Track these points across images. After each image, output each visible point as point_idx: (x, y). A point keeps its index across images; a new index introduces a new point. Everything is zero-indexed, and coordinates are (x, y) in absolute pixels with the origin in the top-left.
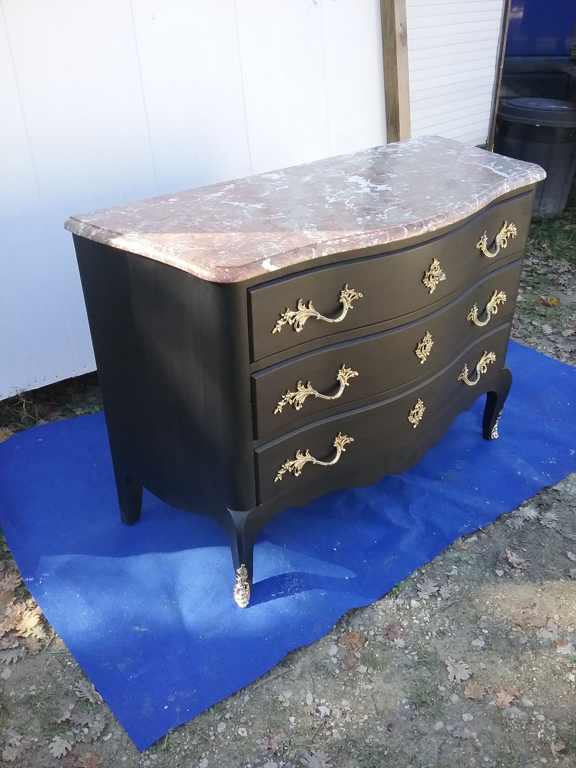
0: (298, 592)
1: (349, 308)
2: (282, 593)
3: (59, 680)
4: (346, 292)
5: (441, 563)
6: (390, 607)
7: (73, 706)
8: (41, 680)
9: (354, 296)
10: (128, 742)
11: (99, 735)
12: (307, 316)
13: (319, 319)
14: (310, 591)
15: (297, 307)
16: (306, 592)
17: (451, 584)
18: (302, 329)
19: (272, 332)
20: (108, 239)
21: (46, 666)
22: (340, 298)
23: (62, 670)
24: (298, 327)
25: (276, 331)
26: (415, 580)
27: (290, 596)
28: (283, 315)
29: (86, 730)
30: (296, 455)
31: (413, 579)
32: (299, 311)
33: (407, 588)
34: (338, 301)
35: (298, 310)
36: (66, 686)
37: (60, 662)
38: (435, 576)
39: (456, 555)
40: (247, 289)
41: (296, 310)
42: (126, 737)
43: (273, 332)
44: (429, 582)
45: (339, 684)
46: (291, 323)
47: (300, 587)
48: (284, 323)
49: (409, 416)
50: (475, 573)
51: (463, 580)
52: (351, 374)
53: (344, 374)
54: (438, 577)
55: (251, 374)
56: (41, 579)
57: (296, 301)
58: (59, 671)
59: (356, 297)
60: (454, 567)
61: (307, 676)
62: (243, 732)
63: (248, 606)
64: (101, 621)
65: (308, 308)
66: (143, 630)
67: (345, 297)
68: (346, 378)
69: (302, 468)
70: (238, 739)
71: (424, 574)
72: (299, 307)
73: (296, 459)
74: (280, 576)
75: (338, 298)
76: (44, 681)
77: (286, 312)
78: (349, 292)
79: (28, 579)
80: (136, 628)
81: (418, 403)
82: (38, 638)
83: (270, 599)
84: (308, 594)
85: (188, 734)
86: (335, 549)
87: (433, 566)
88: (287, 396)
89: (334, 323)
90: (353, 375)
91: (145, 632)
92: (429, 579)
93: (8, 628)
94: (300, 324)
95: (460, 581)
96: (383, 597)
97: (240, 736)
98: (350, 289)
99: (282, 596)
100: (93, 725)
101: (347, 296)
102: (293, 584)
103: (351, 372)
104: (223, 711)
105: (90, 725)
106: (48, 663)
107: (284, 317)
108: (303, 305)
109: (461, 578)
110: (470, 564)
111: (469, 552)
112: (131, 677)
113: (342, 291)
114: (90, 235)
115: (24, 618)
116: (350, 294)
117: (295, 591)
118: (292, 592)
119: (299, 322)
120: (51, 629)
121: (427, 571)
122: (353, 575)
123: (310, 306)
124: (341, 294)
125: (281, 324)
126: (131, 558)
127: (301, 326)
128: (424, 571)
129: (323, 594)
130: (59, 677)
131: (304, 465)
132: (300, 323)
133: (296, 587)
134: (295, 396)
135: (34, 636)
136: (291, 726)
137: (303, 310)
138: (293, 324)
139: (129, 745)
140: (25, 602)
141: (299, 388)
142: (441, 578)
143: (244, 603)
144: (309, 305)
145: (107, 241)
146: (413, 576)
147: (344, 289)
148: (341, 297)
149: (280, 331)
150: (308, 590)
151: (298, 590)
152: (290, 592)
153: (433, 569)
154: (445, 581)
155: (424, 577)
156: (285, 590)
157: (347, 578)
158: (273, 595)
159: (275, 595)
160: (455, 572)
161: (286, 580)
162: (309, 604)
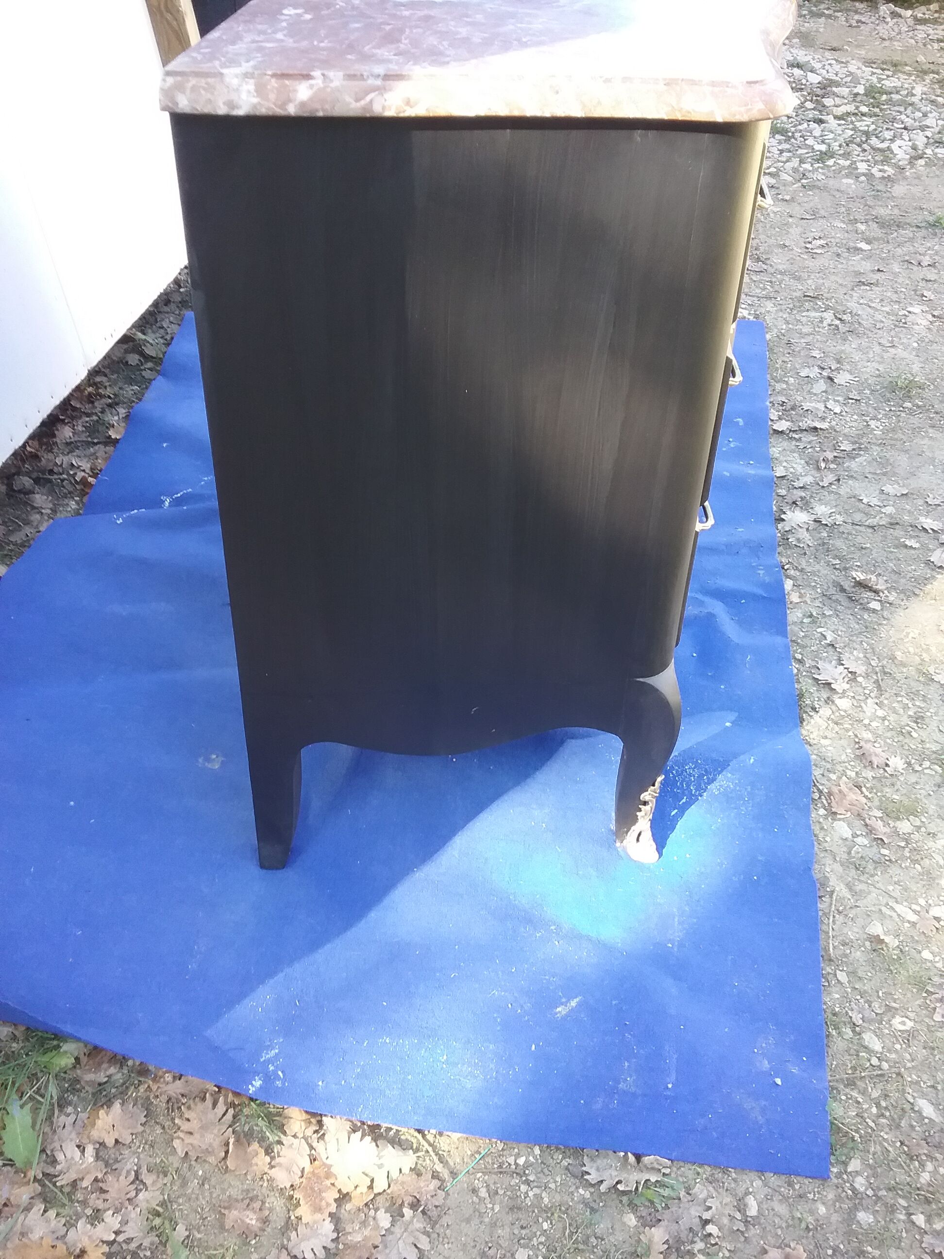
0: (711, 781)
2: (684, 800)
3: (546, 1200)
5: (802, 634)
6: (824, 727)
7: (632, 1216)
8: (516, 1232)
10: (790, 1184)
11: (738, 1216)
14: (730, 768)
16: (724, 773)
17: (845, 652)
20: (368, 98)
21: (488, 1200)
23: (528, 1183)
26: (805, 673)
27: (701, 796)
29: (711, 1228)
31: (799, 674)
33: (811, 690)
36: (573, 1199)
37: (501, 1173)
38: (818, 654)
39: (800, 614)
42: (774, 1180)
44: (823, 666)
45: (906, 866)
47: (708, 773)
50: (849, 623)
54: (822, 653)
56: (271, 1068)
58: (524, 1188)
60: (820, 630)
61: (860, 887)
62: (903, 1023)
63: (660, 850)
64: (491, 1047)
66: (573, 1003)
70: (909, 1037)
71: (802, 659)
76: (522, 1228)
79: (253, 1086)
80: (559, 1009)
82: (406, 1170)
83: (674, 821)
84: (729, 775)
85: (847, 1090)
87: (798, 643)
91: (579, 1004)
92: (819, 663)
93: (328, 1205)
95: (849, 642)
96: (802, 721)
97: (906, 1031)
99: (688, 805)
100: (710, 1212)
102: (690, 775)
104: (838, 1020)
105: (706, 1216)
106: (483, 1193)
109: (846, 639)
110: (830, 616)
111: (807, 601)
112: (670, 1086)
114: (290, 100)
115: (328, 1162)
117: (705, 784)
118: (701, 789)
120: (403, 1137)
121: (802, 655)
122: (733, 716)
126: (373, 915)
128: (798, 657)
129: (752, 761)
130: (538, 1197)
133: (701, 776)
135: (395, 1174)
136: (937, 965)
139: (797, 1187)
140: (285, 1133)
142: (827, 652)
145: (363, 103)
146: (795, 671)
150: (725, 768)
151: (708, 778)
152: (696, 790)
153: (803, 647)
154: (836, 654)
155: (809, 663)
156: (686, 792)
157: (728, 724)
158: (673, 813)
159: (676, 811)
160: (831, 635)
161: (674, 777)
162: (746, 789)
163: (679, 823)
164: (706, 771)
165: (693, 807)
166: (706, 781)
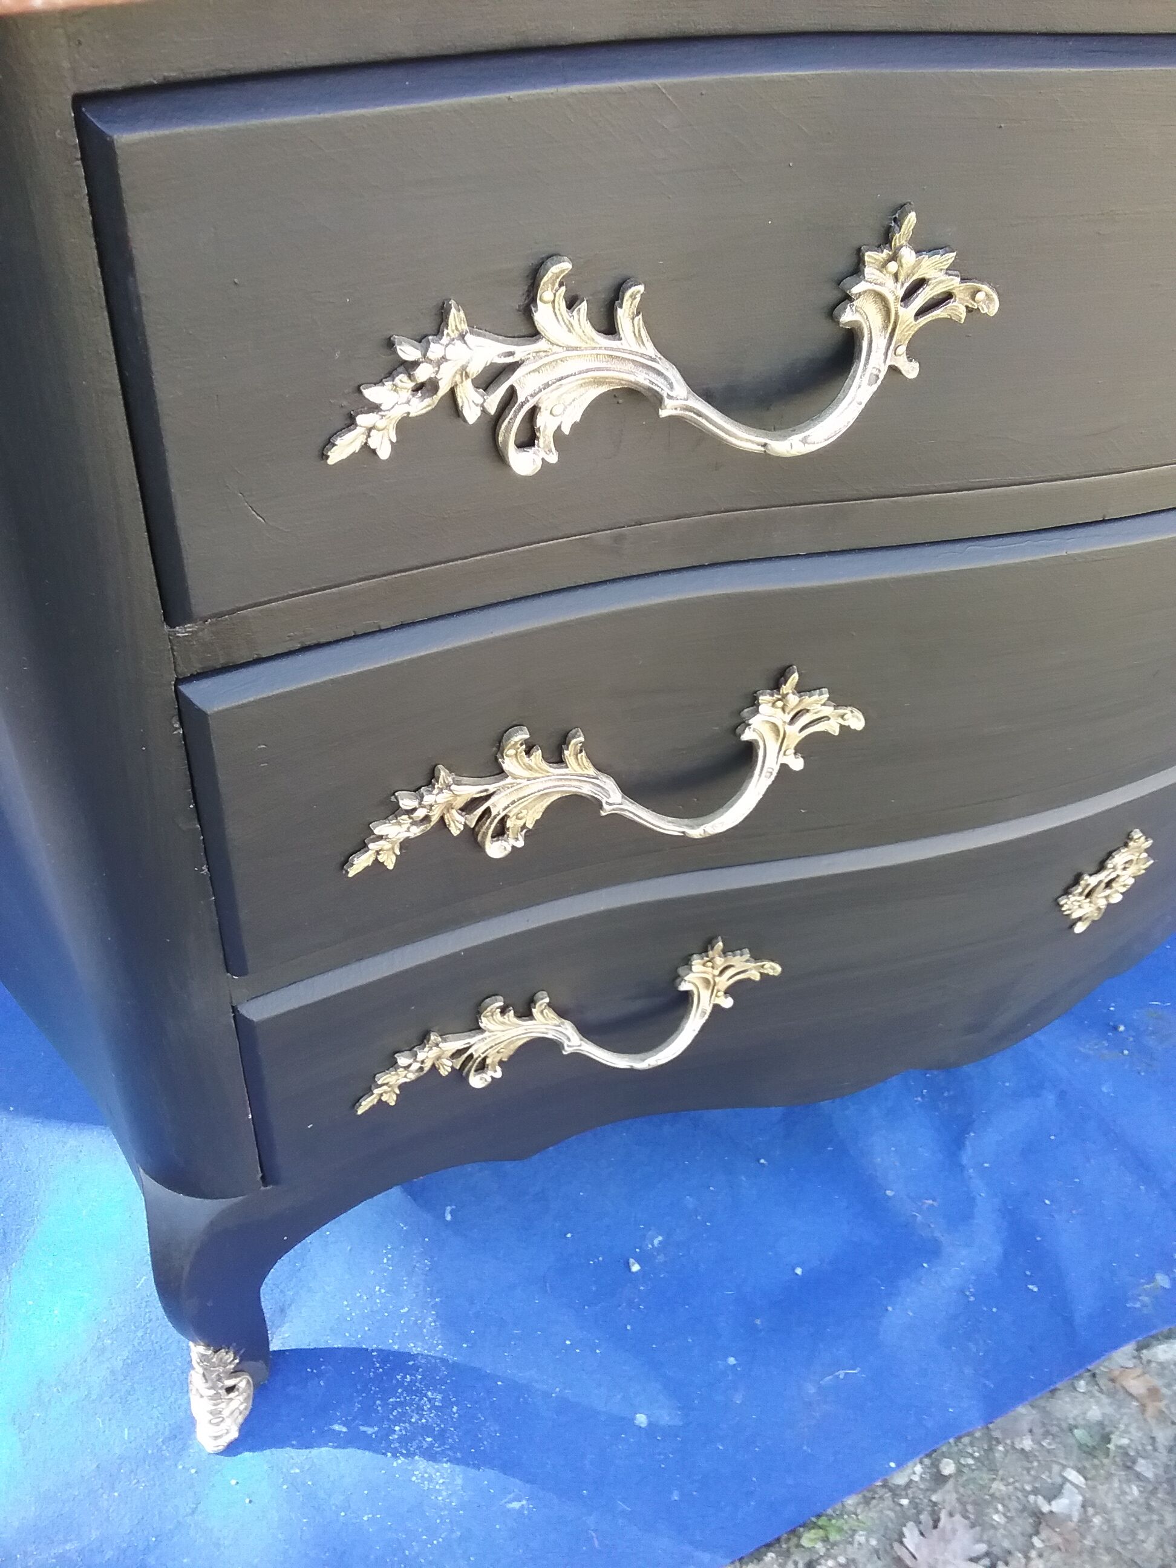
0: (430, 1456)
1: (893, 370)
2: (370, 1431)
4: (893, 266)
5: (1027, 1443)
9: (948, 296)
12: (599, 382)
13: (671, 418)
14: (472, 1472)
15: (527, 312)
16: (458, 1468)
17: (1040, 1556)
18: (553, 458)
19: (324, 457)
22: (847, 298)
24: (528, 440)
25: (356, 447)
26: (905, 1502)
27: (394, 1456)
28: (407, 351)
30: (479, 1013)
31: (896, 1492)
32: (541, 345)
33: (860, 1537)
34: (832, 312)
35: (534, 334)
38: (988, 1503)
39: (1095, 1413)
40: (80, 100)
41: (524, 330)
43: (337, 454)
44: (954, 1531)
46: (471, 415)
47: (441, 1437)
48: (419, 406)
49: (1067, 892)
50: (1146, 1526)
51: (1092, 1551)
52: (827, 718)
53: (788, 718)
54: (997, 1511)
55: (179, 681)
57: (522, 264)
59: (956, 310)
60: (1072, 1475)
63: (232, 1449)
65: (610, 329)
67: (881, 298)
68: (795, 735)
69: (511, 1058)
71: (944, 1479)
72: (543, 316)
73: (478, 1029)
74: (386, 1356)
75: (836, 295)
77: (438, 332)
78: (917, 265)
81: (1126, 845)
83: (324, 1438)
84: (459, 1481)
86: (636, 1268)
87: (991, 1449)
88: (428, 799)
89: (765, 458)
90: (832, 727)
92: (958, 1517)
94: (546, 424)
95: (1080, 1553)
98: (924, 247)
99: (366, 1443)
101: (894, 291)
102: (420, 1409)
103: (828, 710)
107: (415, 364)
108: (571, 303)
109: (1088, 1542)
110: (1139, 1476)
111: (1151, 1410)
113: (870, 256)
116: (921, 283)
117: (420, 1447)
118: (407, 1447)
119: (533, 412)
121: (959, 1472)
122: (667, 1417)
123: (624, 315)
124: (857, 270)
125: (398, 413)
127: (546, 437)
128: (948, 1467)
129: (516, 1505)
131: (521, 1047)
132: (541, 421)
133: (427, 1430)
134: (488, 797)
137: (572, 340)
138: (494, 422)
141: (508, 764)
142: (1010, 1519)
143: (216, 1438)
144: (620, 313)
146: (900, 1479)
147: (886, 239)
148: (855, 290)
149: (384, 453)
150: (468, 1465)
151: (431, 1445)
152: (401, 1439)
153: (987, 1463)
154: (1021, 1540)
155: (945, 1496)
156: (386, 1425)
157: (641, 1419)
158: (337, 1427)
159: (344, 1430)
160: (1072, 1504)
161: (400, 1384)
162: (452, 1531)
163: (324, 1450)
164: (443, 1431)
165: (367, 1453)
166: (425, 1445)
